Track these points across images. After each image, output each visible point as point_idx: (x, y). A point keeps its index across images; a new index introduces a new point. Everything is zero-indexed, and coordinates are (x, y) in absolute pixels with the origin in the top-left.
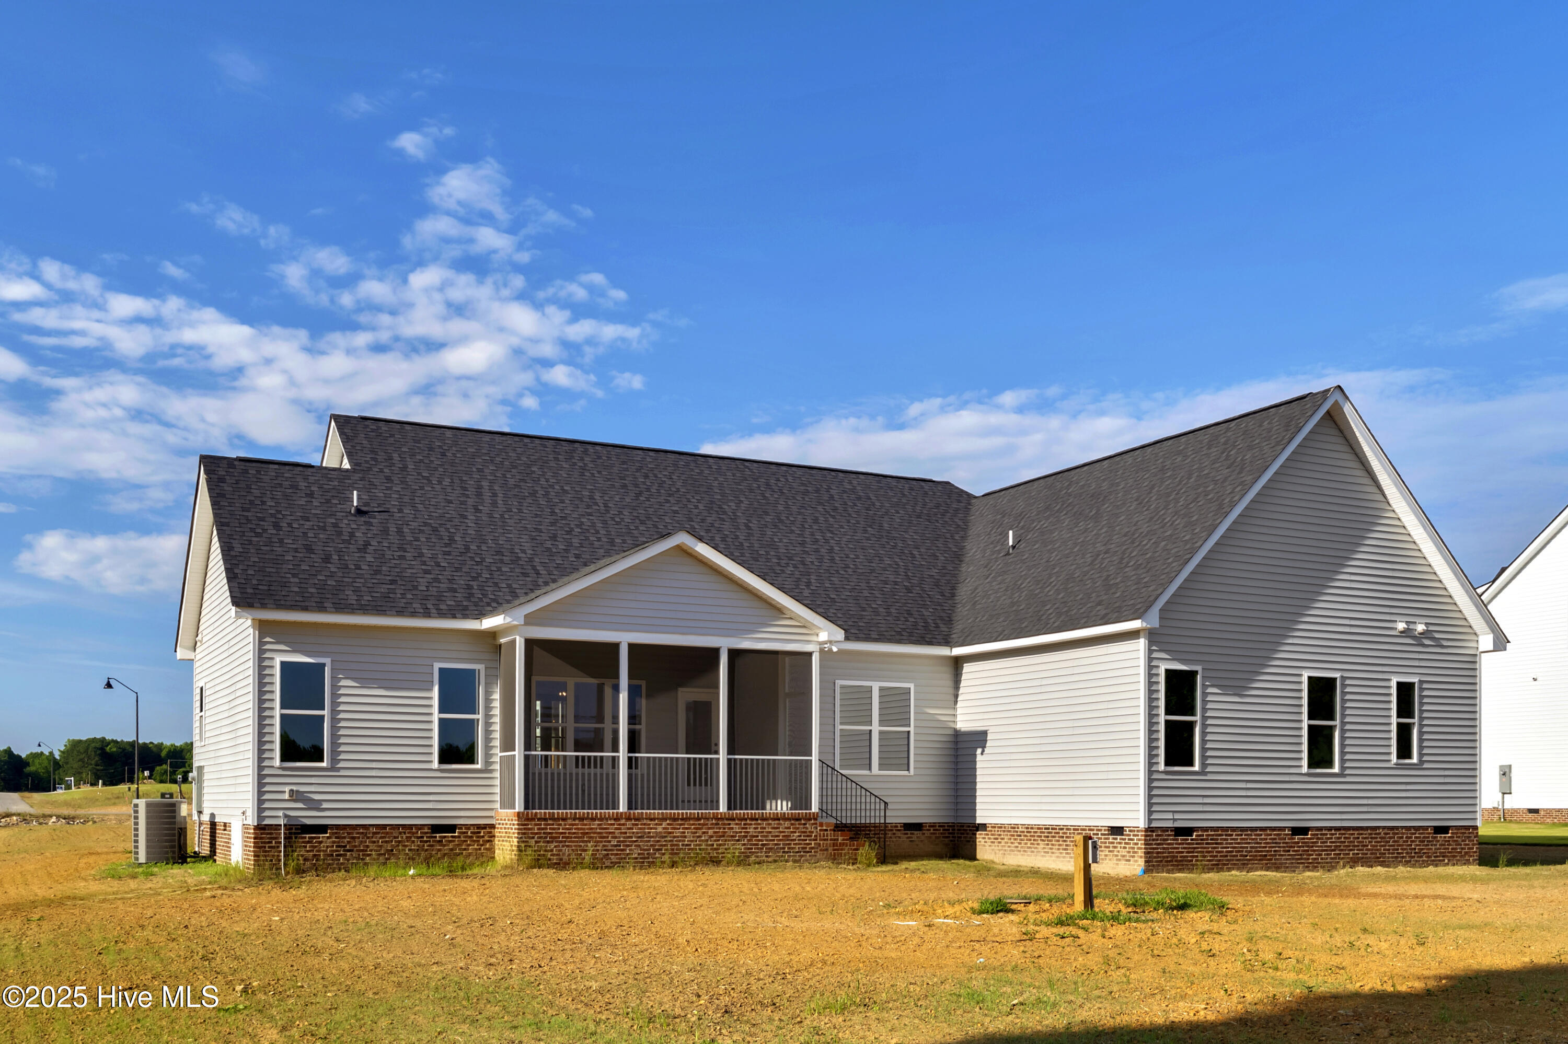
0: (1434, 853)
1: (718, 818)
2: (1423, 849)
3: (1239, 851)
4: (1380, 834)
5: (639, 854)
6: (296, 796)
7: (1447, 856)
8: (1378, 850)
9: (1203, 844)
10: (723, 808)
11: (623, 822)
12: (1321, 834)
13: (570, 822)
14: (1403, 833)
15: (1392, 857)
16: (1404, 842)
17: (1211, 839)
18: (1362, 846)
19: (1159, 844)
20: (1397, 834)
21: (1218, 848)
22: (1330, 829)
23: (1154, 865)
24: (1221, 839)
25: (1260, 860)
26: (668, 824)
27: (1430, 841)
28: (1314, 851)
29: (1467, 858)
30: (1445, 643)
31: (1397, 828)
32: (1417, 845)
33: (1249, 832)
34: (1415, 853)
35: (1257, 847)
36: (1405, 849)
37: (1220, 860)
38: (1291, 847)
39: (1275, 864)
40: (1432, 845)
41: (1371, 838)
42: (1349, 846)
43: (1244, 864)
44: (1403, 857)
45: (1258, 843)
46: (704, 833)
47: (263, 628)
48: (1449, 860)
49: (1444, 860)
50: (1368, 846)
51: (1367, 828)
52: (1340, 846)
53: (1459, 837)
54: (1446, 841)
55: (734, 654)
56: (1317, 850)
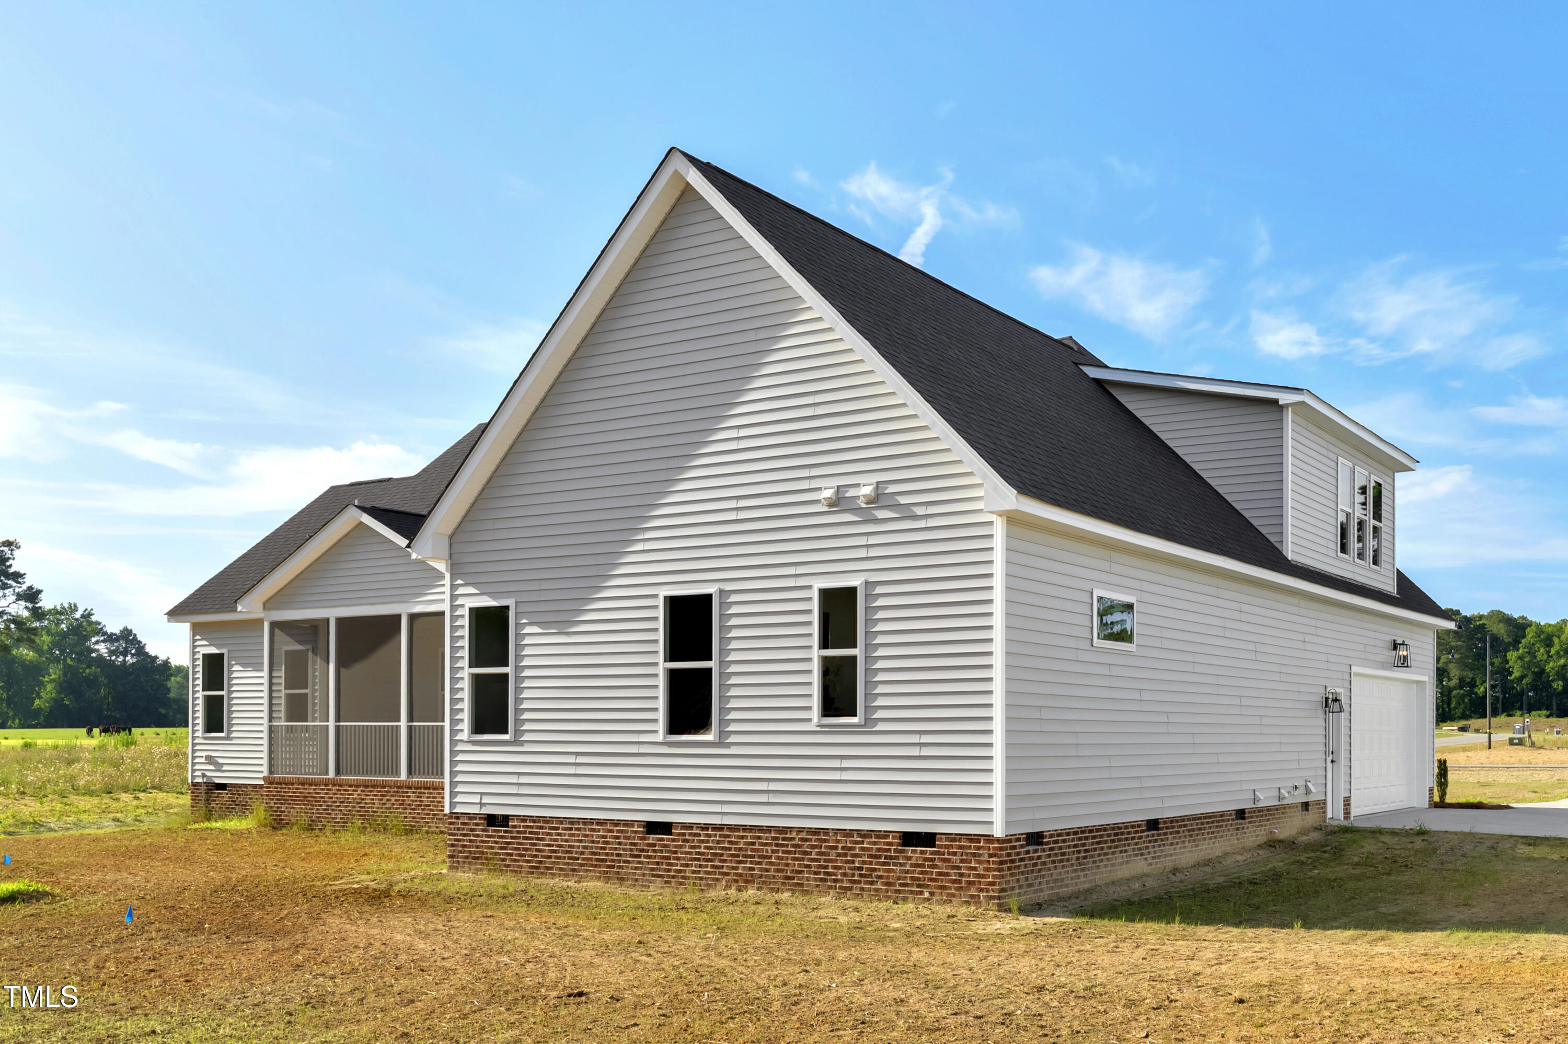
0: (899, 878)
1: (399, 786)
2: (875, 870)
3: (567, 852)
4: (792, 839)
5: (341, 818)
6: (210, 760)
7: (928, 886)
8: (787, 865)
9: (519, 838)
10: (403, 776)
11: (330, 787)
12: (690, 834)
13: (296, 786)
14: (838, 841)
15: (815, 880)
16: (839, 855)
17: (530, 833)
18: (760, 857)
19: (465, 835)
20: (825, 841)
21: (539, 845)
22: (705, 827)
23: (458, 862)
24: (543, 834)
25: (596, 866)
26: (362, 791)
27: (891, 858)
28: (678, 859)
29: (973, 892)
30: (920, 511)
31: (826, 831)
32: (864, 862)
33: (581, 826)
34: (861, 875)
35: (592, 847)
36: (840, 868)
37: (541, 862)
38: (643, 850)
39: (618, 873)
40: (895, 864)
41: (777, 845)
42: (738, 856)
43: (574, 870)
44: (836, 881)
45: (593, 842)
46: (388, 800)
47: (197, 629)
48: (932, 894)
49: (921, 893)
50: (770, 857)
51: (769, 829)
52: (722, 855)
53: (955, 854)
54: (926, 859)
55: (413, 617)
56: (684, 859)
